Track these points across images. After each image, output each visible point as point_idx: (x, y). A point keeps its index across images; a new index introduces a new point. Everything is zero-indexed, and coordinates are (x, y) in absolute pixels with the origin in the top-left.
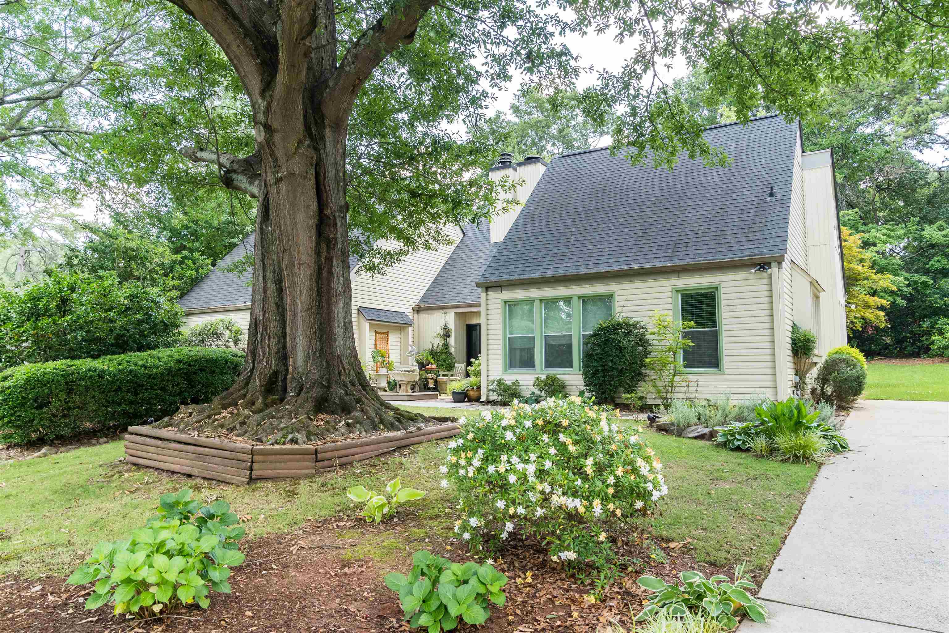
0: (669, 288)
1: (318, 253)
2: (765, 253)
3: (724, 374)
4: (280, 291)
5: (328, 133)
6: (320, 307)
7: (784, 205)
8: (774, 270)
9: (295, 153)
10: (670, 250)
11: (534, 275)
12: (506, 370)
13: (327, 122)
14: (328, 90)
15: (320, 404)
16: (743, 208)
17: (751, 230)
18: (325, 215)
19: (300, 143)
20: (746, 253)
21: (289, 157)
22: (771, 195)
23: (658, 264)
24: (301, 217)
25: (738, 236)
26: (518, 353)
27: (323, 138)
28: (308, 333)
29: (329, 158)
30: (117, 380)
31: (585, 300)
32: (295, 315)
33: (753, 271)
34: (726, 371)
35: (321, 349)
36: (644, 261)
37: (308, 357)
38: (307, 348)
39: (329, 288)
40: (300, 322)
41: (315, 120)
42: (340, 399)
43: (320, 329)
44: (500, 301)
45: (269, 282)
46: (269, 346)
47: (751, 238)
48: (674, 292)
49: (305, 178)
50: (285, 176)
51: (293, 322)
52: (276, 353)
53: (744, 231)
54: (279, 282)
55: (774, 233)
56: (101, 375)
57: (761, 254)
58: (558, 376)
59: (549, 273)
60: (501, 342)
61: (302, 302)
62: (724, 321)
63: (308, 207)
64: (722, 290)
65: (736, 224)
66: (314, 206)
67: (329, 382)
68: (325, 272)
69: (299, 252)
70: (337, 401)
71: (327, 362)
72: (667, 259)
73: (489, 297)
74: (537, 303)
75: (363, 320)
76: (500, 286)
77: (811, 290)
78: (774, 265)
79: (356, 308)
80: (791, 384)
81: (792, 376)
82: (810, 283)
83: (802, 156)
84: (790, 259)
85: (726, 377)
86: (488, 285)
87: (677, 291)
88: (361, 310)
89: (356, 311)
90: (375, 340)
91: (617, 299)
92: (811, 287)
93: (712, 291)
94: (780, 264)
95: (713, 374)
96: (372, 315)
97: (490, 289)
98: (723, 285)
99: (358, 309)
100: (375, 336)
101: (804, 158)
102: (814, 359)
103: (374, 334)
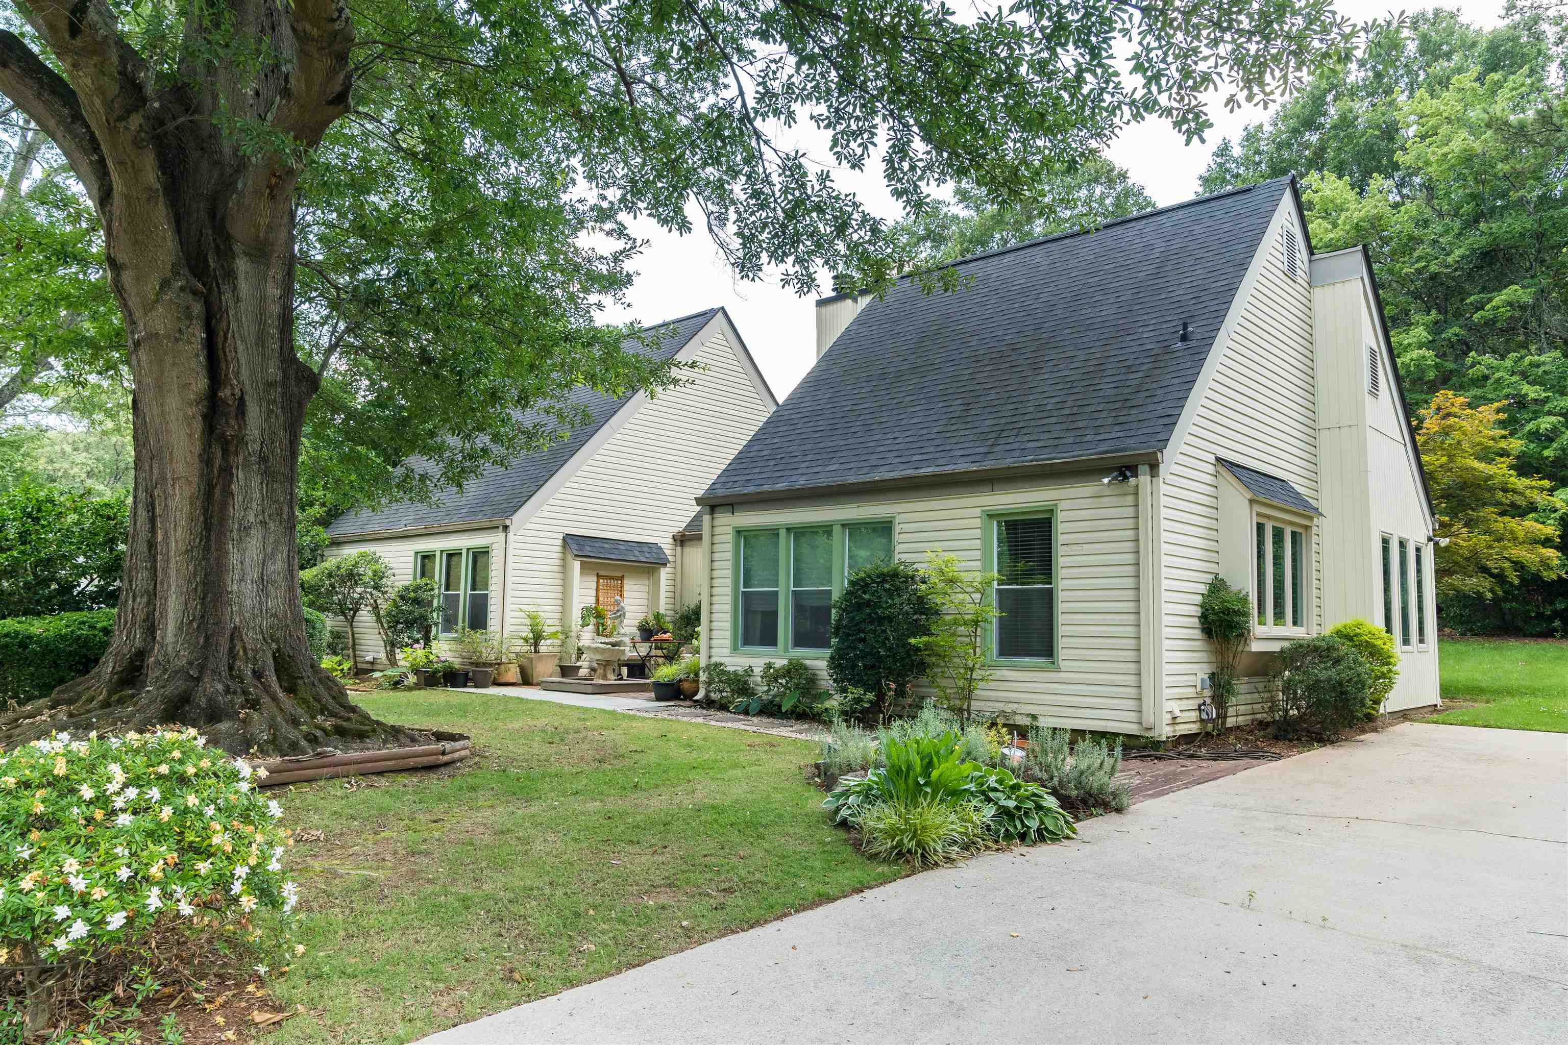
0: (978, 512)
1: (206, 460)
2: (1133, 447)
3: (1058, 670)
4: (152, 520)
5: (242, 265)
6: (207, 549)
7: (1197, 357)
8: (1144, 479)
9: (156, 301)
10: (990, 442)
11: (781, 486)
12: (735, 648)
13: (238, 248)
14: (234, 196)
15: (176, 707)
16: (1130, 363)
17: (1129, 404)
18: (220, 398)
19: (165, 284)
20: (1103, 447)
21: (148, 308)
22: (1184, 338)
23: (962, 466)
24: (173, 402)
25: (1104, 414)
26: (759, 618)
27: (230, 274)
28: (185, 590)
29: (242, 306)
30: (52, 651)
31: (852, 527)
32: (168, 560)
33: (1106, 480)
34: (1063, 665)
35: (203, 617)
36: (943, 461)
37: (180, 628)
38: (180, 614)
39: (223, 520)
40: (173, 573)
41: (217, 246)
42: (210, 700)
43: (204, 584)
44: (730, 530)
45: (140, 506)
46: (133, 609)
47: (1121, 420)
48: (985, 516)
49: (177, 340)
50: (144, 339)
51: (165, 570)
52: (144, 621)
53: (1117, 406)
54: (151, 507)
55: (1161, 409)
56: (25, 641)
57: (1125, 450)
58: (808, 662)
59: (801, 482)
60: (728, 599)
61: (177, 542)
62: (1062, 573)
63: (186, 386)
64: (1061, 516)
65: (1108, 392)
66: (201, 384)
67: (201, 672)
68: (217, 491)
69: (171, 460)
70: (203, 702)
71: (207, 638)
72: (977, 458)
73: (716, 523)
74: (783, 533)
75: (570, 557)
76: (732, 505)
77: (1258, 514)
78: (1143, 469)
79: (561, 536)
80: (1191, 692)
81: (1193, 678)
82: (1251, 501)
83: (1310, 261)
84: (1213, 457)
85: (1062, 675)
86: (712, 503)
87: (991, 516)
88: (568, 540)
89: (560, 542)
90: (597, 590)
91: (897, 529)
92: (1257, 508)
93: (1047, 516)
94: (1154, 467)
95: (1041, 669)
96: (588, 548)
97: (717, 509)
98: (1062, 505)
99: (564, 538)
100: (598, 582)
101: (1314, 264)
102: (1256, 647)
103: (595, 579)
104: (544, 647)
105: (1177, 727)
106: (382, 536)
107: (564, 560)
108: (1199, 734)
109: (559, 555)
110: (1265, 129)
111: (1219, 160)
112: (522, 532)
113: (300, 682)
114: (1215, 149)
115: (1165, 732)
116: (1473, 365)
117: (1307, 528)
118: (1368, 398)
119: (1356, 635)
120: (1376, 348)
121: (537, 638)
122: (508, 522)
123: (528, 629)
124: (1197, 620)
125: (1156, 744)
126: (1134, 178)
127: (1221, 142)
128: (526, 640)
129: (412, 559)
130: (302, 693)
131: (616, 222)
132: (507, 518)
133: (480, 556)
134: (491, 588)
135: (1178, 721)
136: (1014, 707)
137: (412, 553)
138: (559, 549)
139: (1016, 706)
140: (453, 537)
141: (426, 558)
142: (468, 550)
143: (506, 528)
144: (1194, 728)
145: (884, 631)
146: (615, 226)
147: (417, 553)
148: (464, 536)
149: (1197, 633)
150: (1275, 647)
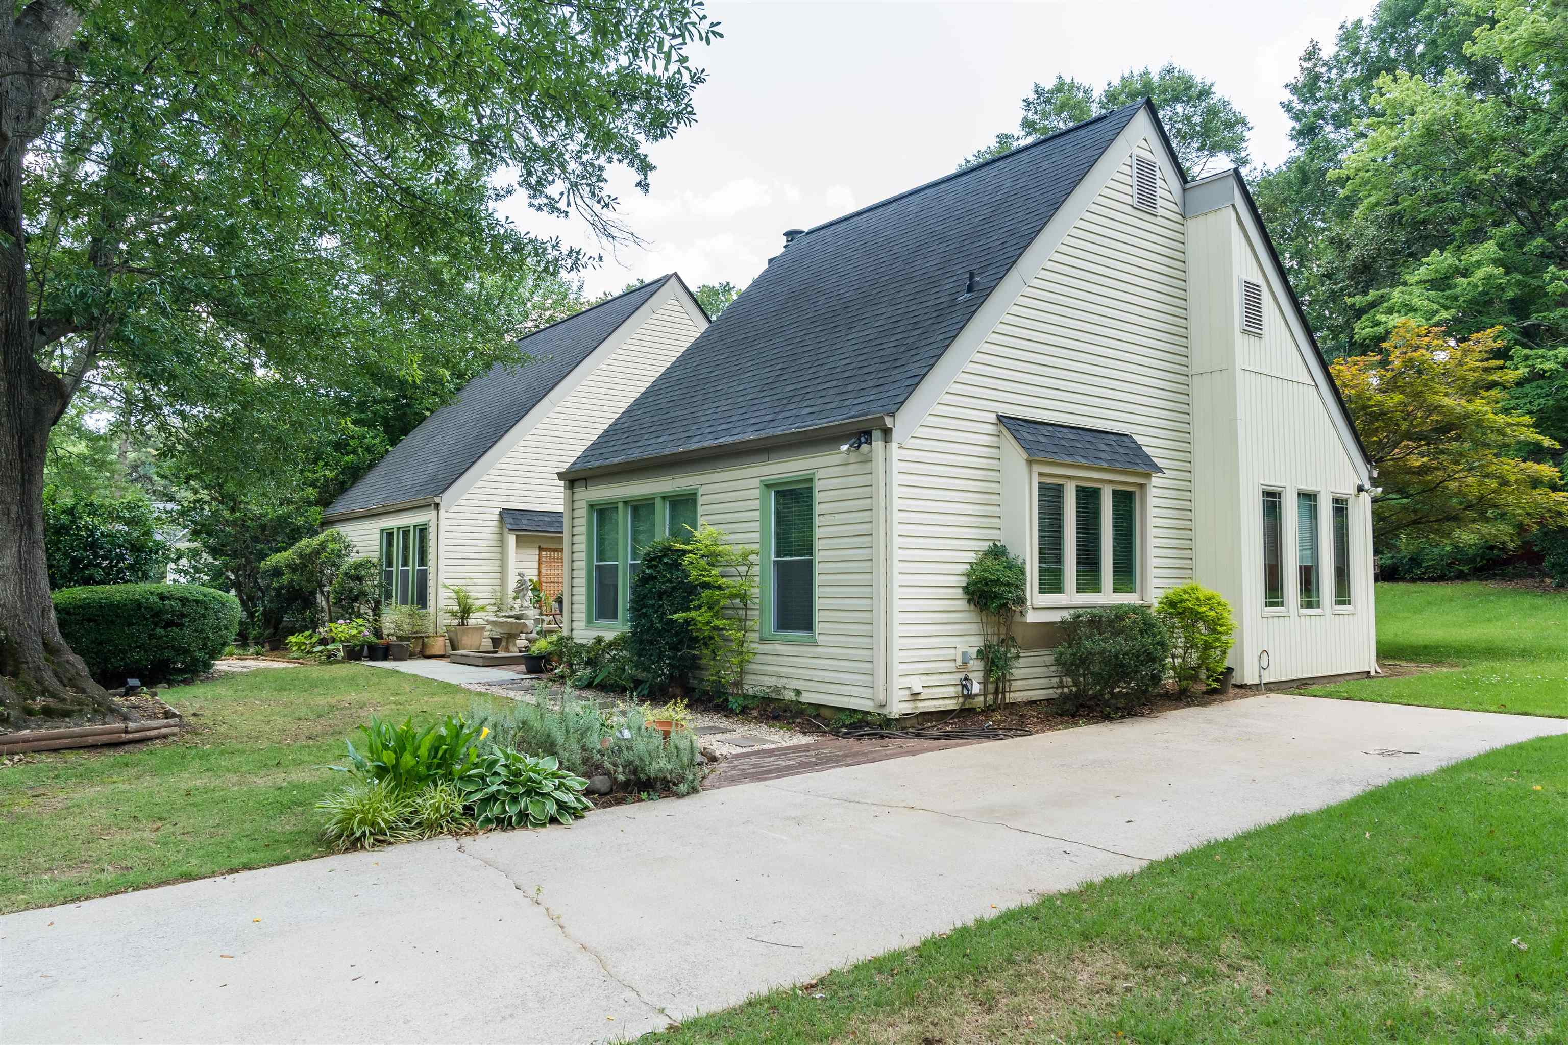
0: (756, 482)
3: (815, 644)
8: (877, 445)
12: (589, 621)
22: (970, 289)
31: (670, 500)
33: (845, 448)
34: (821, 639)
44: (584, 503)
48: (765, 486)
60: (584, 573)
62: (819, 544)
64: (818, 485)
73: (576, 497)
74: (620, 506)
75: (506, 531)
76: (585, 479)
77: (1040, 474)
78: (877, 434)
79: (498, 511)
80: (950, 666)
81: (952, 651)
82: (1030, 462)
83: (1184, 190)
84: (994, 415)
85: (819, 649)
86: (571, 477)
87: (768, 486)
88: (505, 514)
89: (496, 517)
90: (540, 563)
91: (700, 500)
92: (1037, 468)
93: (807, 485)
94: (887, 433)
95: (803, 644)
96: (525, 522)
97: (576, 484)
98: (819, 474)
99: (500, 513)
100: (540, 555)
101: (1187, 193)
102: (1032, 617)
103: (537, 552)
104: (474, 619)
105: (920, 704)
106: (357, 515)
107: (501, 534)
108: (954, 710)
109: (496, 530)
110: (1364, 24)
111: (1306, 65)
112: (455, 509)
113: (24, 666)
114: (1302, 53)
115: (898, 708)
116: (1552, 280)
117: (1142, 486)
118: (1240, 340)
119: (1181, 601)
120: (1260, 281)
121: (466, 611)
122: (437, 500)
123: (455, 602)
124: (960, 591)
125: (887, 722)
126: (1219, 92)
127: (1308, 45)
128: (454, 614)
129: (378, 536)
130: (24, 676)
131: (546, 196)
132: (436, 496)
133: (423, 531)
134: (430, 563)
135: (920, 697)
136: (783, 681)
137: (378, 531)
138: (495, 524)
139: (785, 681)
140: (404, 515)
141: (388, 535)
142: (415, 527)
143: (437, 506)
144: (950, 705)
145: (661, 606)
146: (545, 201)
147: (382, 531)
148: (410, 514)
149: (962, 604)
150: (1055, 617)
